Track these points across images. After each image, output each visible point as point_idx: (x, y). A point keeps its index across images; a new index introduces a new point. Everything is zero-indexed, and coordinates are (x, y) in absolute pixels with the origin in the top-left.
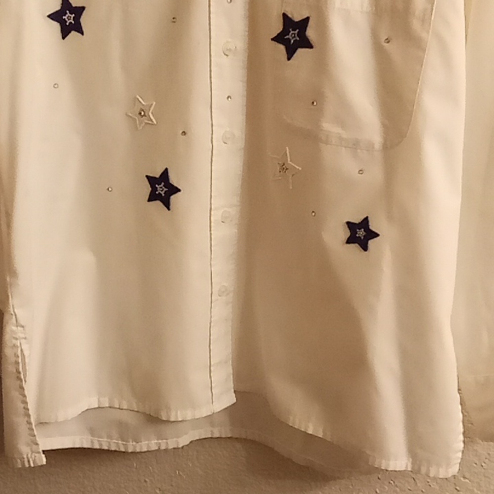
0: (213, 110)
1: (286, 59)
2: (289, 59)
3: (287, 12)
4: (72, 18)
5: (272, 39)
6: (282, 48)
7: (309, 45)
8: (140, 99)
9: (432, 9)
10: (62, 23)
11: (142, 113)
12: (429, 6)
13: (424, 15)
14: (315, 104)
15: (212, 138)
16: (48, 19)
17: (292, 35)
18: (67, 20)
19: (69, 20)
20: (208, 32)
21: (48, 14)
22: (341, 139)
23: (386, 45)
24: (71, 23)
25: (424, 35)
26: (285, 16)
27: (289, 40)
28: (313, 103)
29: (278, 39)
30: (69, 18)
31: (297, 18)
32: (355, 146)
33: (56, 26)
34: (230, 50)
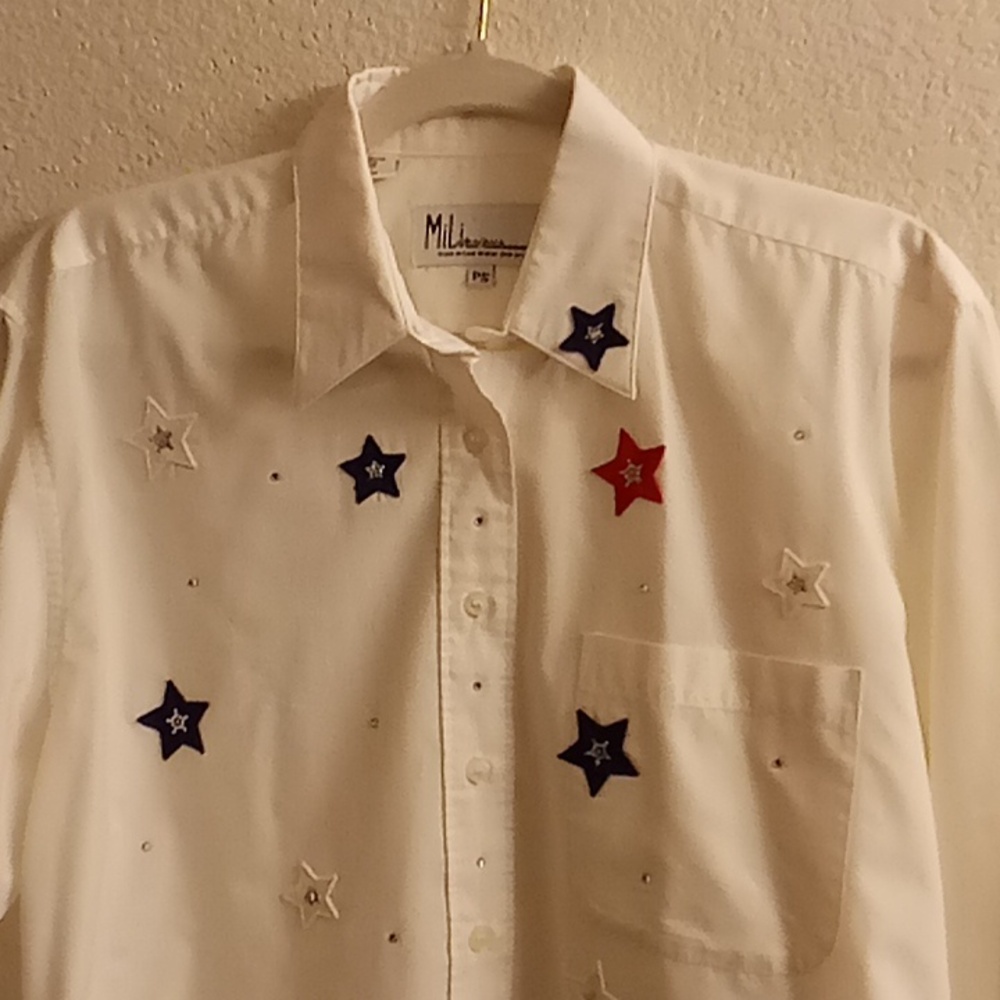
0: (450, 890)
1: (588, 794)
2: (594, 792)
3: (584, 707)
4: (183, 722)
5: (561, 756)
6: (578, 773)
7: (629, 769)
8: (310, 871)
9: (857, 710)
10: (164, 731)
11: (312, 898)
12: (850, 707)
13: (843, 719)
14: (648, 879)
15: (449, 944)
16: (140, 726)
17: (597, 751)
18: (173, 725)
19: (177, 725)
20: (439, 745)
21: (138, 715)
22: (704, 951)
23: (775, 771)
24: (180, 731)
25: (845, 757)
26: (581, 715)
27: (592, 759)
28: (644, 878)
29: (572, 755)
30: (178, 722)
31: (605, 720)
32: (733, 965)
33: (152, 736)
34: (479, 774)
